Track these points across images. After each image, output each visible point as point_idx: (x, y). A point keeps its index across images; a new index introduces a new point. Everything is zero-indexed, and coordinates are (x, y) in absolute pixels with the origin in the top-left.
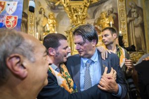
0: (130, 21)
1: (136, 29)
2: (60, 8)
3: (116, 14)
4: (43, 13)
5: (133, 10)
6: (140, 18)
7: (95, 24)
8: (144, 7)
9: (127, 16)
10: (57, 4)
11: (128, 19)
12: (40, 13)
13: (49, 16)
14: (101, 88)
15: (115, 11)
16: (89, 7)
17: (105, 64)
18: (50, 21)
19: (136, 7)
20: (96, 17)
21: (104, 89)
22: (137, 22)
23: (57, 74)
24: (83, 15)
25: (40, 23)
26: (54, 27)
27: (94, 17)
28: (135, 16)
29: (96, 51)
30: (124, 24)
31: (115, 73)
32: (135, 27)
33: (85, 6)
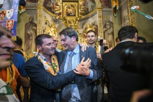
0: (106, 31)
1: (109, 36)
2: (60, 21)
3: (97, 26)
4: (48, 24)
5: (107, 23)
6: (111, 29)
7: (83, 32)
8: (114, 22)
9: (104, 27)
10: (57, 18)
11: (104, 29)
12: (46, 24)
13: (52, 26)
14: (76, 72)
15: (96, 24)
16: (79, 21)
17: (83, 55)
18: (52, 29)
19: (109, 22)
20: (84, 28)
21: (78, 73)
22: (110, 31)
23: (44, 63)
24: (75, 26)
25: (46, 31)
26: (55, 33)
27: (83, 28)
28: (109, 27)
29: (78, 46)
30: (102, 32)
31: (90, 61)
32: (109, 34)
33: (76, 20)
